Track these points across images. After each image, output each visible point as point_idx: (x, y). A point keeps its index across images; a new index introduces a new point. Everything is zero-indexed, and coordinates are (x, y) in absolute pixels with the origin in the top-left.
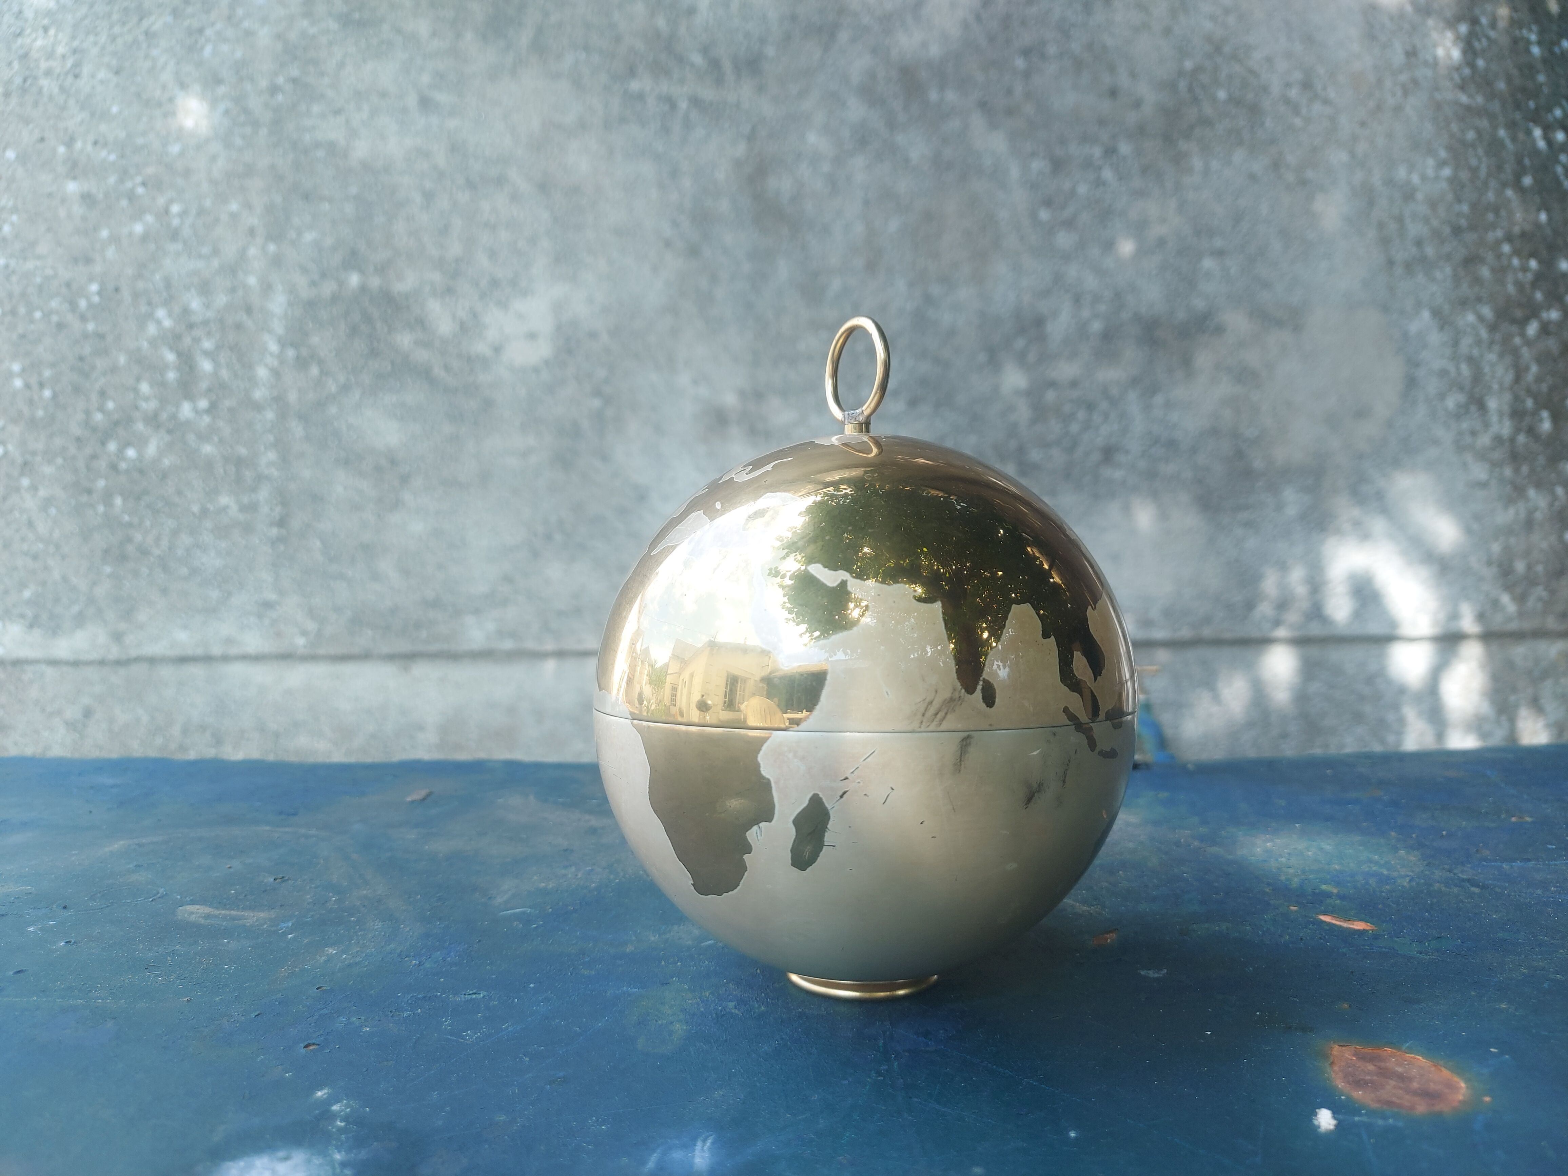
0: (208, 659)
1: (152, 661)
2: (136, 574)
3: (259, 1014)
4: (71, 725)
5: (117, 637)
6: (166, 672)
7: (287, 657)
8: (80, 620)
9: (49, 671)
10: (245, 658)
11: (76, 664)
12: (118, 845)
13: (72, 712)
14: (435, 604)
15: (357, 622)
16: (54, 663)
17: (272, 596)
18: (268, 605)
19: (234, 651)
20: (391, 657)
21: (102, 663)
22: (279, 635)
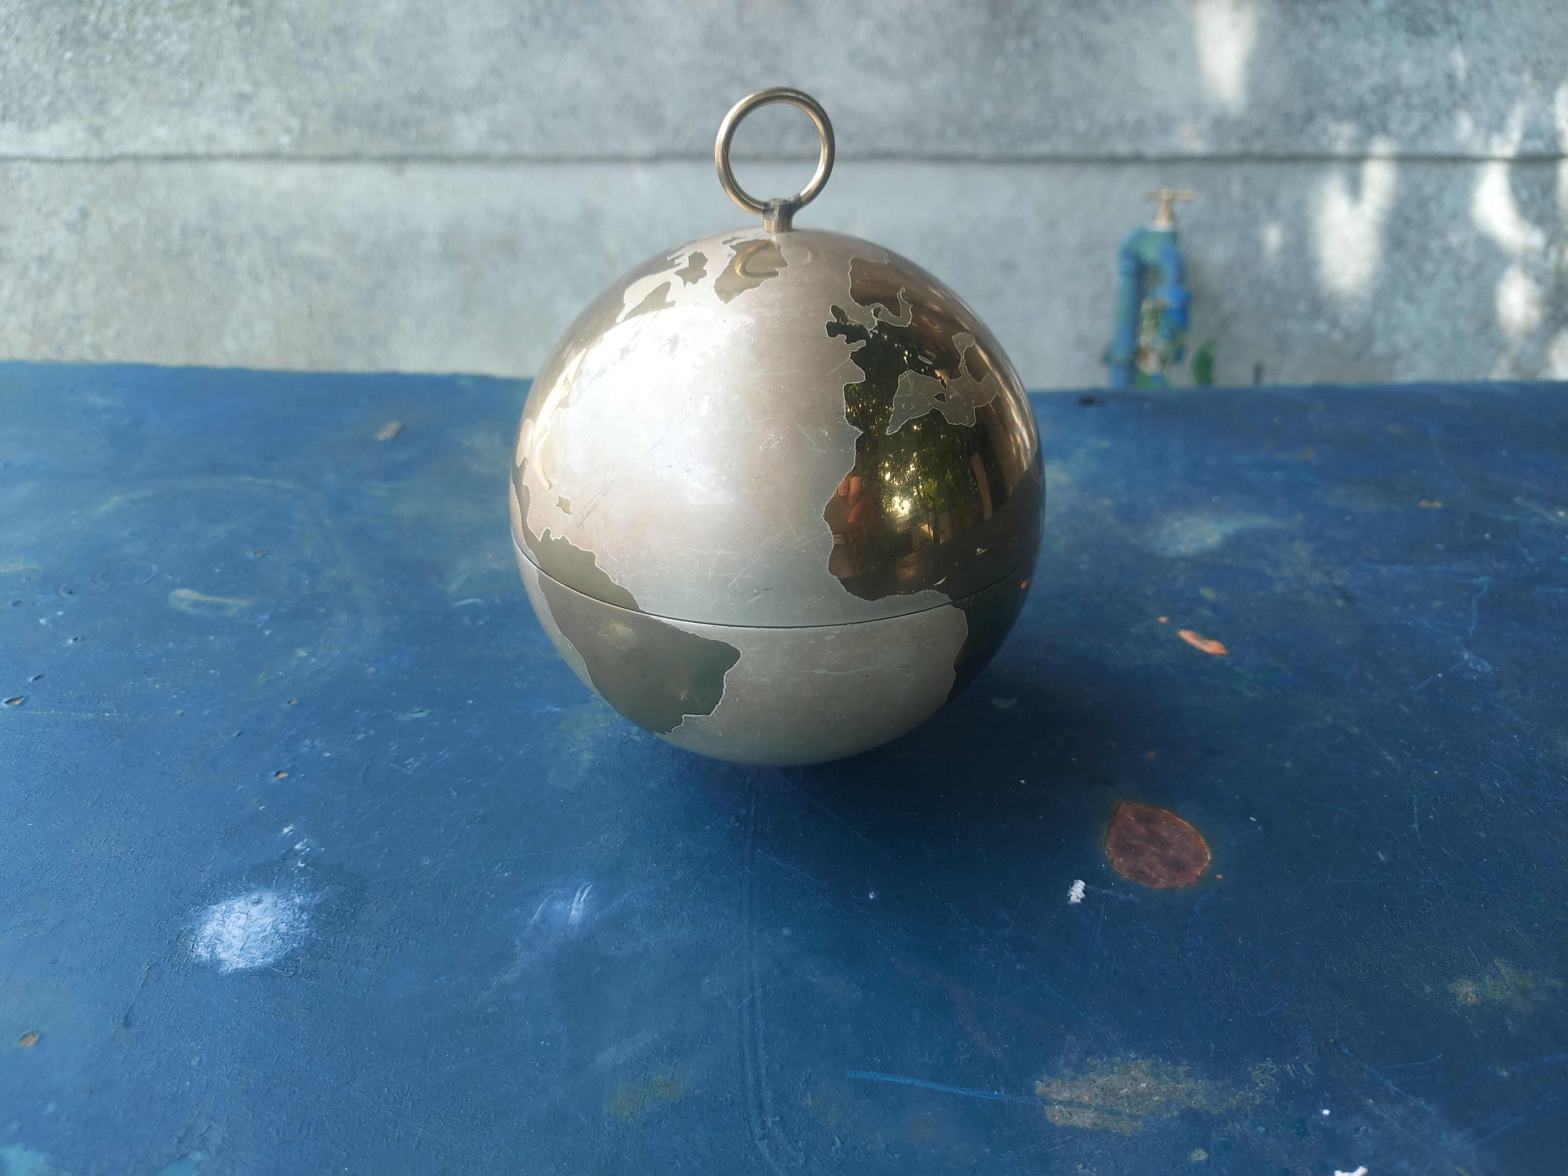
0: (192, 158)
1: (137, 159)
2: (100, 60)
3: (240, 734)
4: (70, 226)
5: (96, 132)
6: (153, 171)
7: (273, 156)
8: (53, 114)
9: (35, 169)
10: (229, 156)
11: (60, 161)
12: (112, 502)
13: (69, 213)
14: (421, 99)
15: (341, 118)
16: (37, 160)
17: (247, 88)
18: (244, 98)
19: (217, 149)
20: (382, 159)
21: (86, 160)
22: (261, 132)
